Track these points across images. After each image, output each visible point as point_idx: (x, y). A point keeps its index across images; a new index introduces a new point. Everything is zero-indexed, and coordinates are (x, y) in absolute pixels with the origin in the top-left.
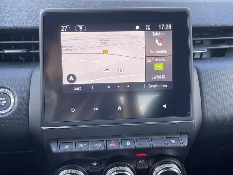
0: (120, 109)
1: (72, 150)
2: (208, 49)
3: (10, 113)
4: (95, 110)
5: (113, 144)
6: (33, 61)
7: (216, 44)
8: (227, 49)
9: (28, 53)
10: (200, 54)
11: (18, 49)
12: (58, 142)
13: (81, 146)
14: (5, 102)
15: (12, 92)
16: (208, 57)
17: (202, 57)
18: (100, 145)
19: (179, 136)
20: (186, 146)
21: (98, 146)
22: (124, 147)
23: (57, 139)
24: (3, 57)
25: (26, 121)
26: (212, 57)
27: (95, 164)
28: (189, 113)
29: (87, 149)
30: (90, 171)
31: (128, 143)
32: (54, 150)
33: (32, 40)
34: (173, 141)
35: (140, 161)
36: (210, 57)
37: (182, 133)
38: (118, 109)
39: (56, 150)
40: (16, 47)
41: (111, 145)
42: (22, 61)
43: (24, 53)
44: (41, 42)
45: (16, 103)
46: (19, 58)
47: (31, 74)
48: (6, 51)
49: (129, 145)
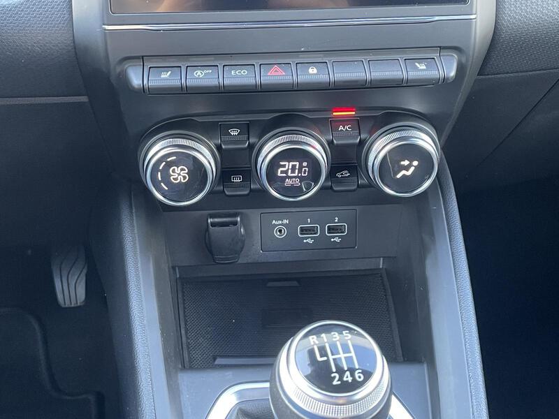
1: (177, 83)
5: (277, 71)
12: (145, 64)
19: (435, 55)
20: (452, 77)
22: (302, 79)
23: (143, 57)
25: (67, 16)
27: (234, 132)
29: (213, 82)
30: (223, 147)
31: (313, 71)
32: (136, 81)
34: (422, 67)
37: (444, 49)
39: (141, 83)
41: (272, 73)
49: (314, 74)
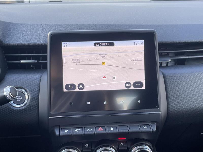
0: (106, 103)
1: (70, 134)
2: (171, 59)
3: (25, 106)
4: (87, 104)
5: (101, 129)
6: (41, 69)
7: (178, 55)
8: (186, 59)
9: (38, 62)
10: (166, 63)
11: (30, 60)
12: (60, 128)
13: (77, 130)
14: (21, 98)
15: (26, 91)
16: (173, 65)
17: (168, 65)
18: (91, 130)
19: (150, 124)
20: (155, 131)
21: (89, 131)
22: (109, 132)
23: (59, 125)
24: (19, 65)
26: (176, 65)
27: (87, 146)
28: (157, 106)
29: (81, 133)
30: (83, 151)
31: (112, 129)
32: (57, 133)
33: (40, 53)
35: (121, 144)
36: (174, 65)
37: (152, 122)
38: (104, 104)
39: (59, 134)
40: (29, 58)
41: (99, 130)
42: (33, 68)
43: (35, 63)
44: (48, 54)
45: (29, 99)
46: (31, 66)
47: (41, 78)
48: (22, 62)
49: (112, 130)
